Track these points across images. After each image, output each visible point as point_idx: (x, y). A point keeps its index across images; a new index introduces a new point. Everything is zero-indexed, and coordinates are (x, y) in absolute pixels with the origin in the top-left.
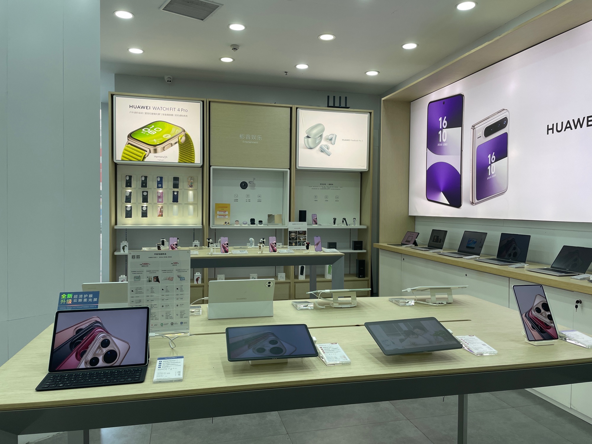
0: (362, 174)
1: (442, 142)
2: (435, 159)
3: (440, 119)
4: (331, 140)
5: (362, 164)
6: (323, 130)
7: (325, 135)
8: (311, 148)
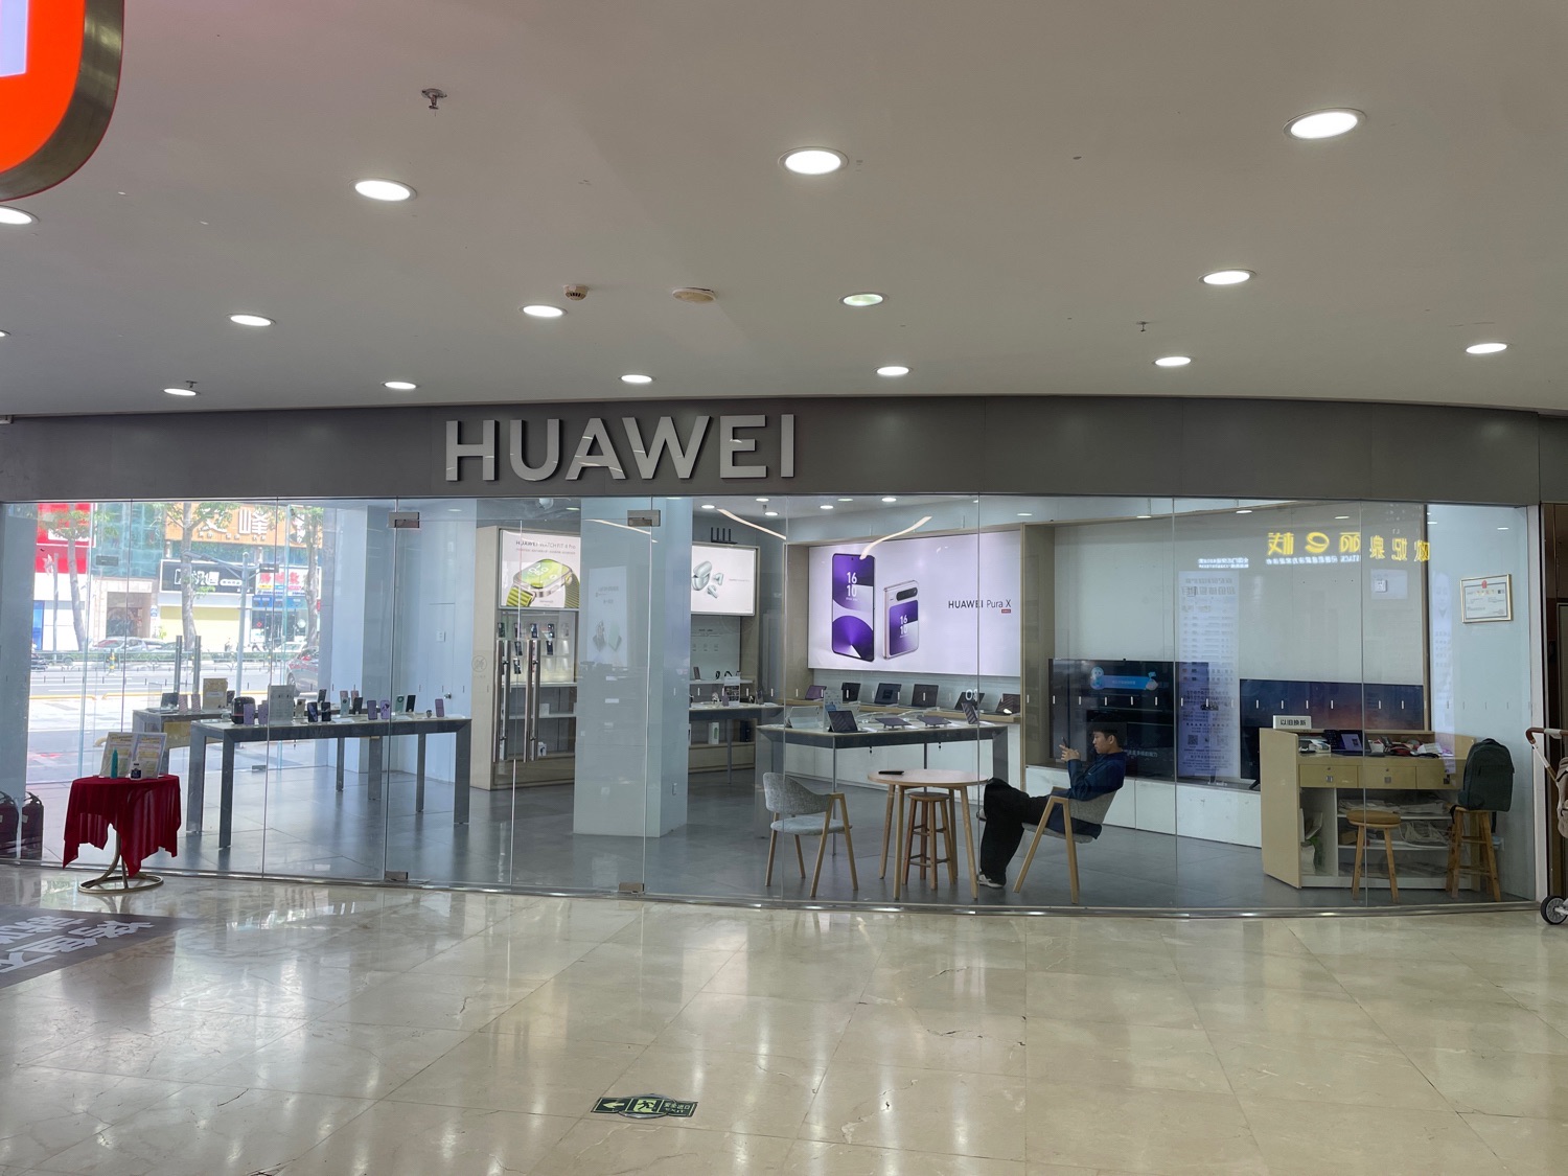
0: (742, 620)
1: (851, 596)
2: (842, 612)
3: (849, 574)
4: (718, 579)
5: (746, 606)
6: (710, 569)
7: (712, 574)
8: (698, 590)
